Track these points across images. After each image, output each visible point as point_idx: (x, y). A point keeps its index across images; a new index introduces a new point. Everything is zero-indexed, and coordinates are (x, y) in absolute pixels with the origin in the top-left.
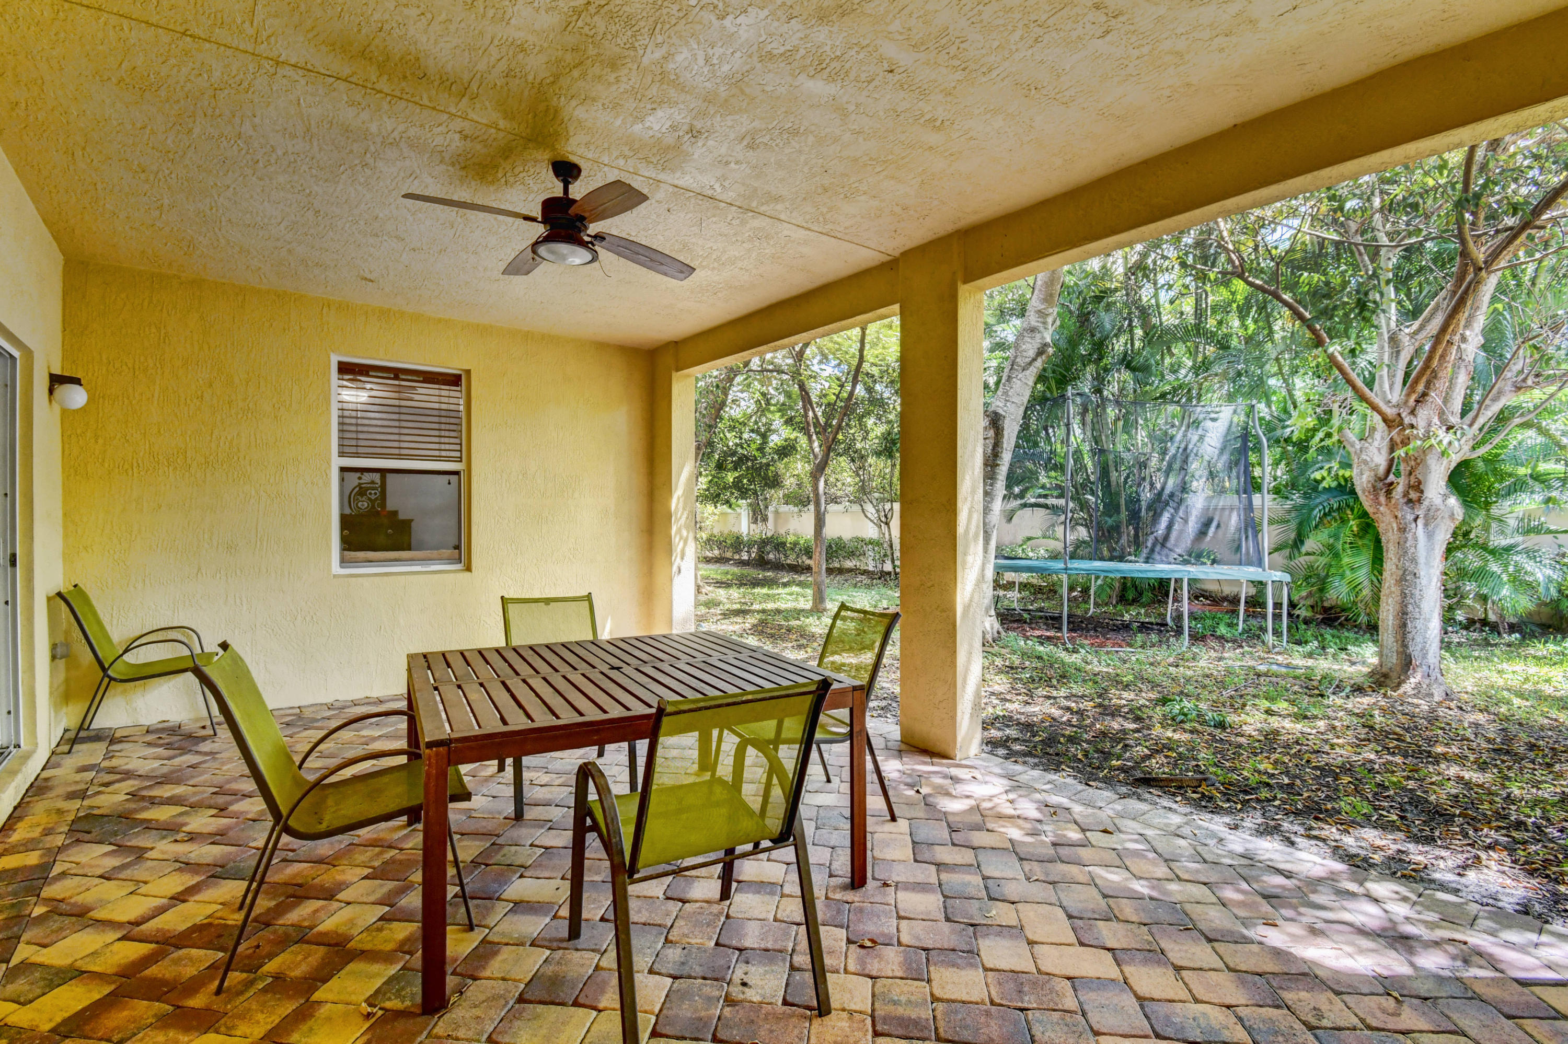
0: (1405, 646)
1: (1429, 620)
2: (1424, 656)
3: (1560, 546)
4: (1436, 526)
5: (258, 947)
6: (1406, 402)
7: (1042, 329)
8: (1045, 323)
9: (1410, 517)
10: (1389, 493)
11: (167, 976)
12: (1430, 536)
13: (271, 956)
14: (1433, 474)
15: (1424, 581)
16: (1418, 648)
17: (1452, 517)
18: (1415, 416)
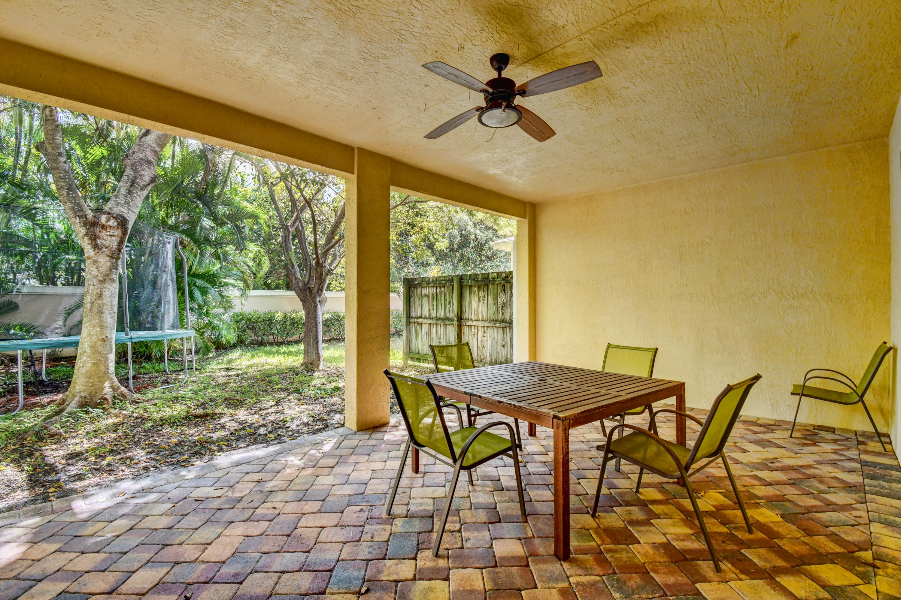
5: (723, 542)
11: (773, 555)
13: (720, 534)
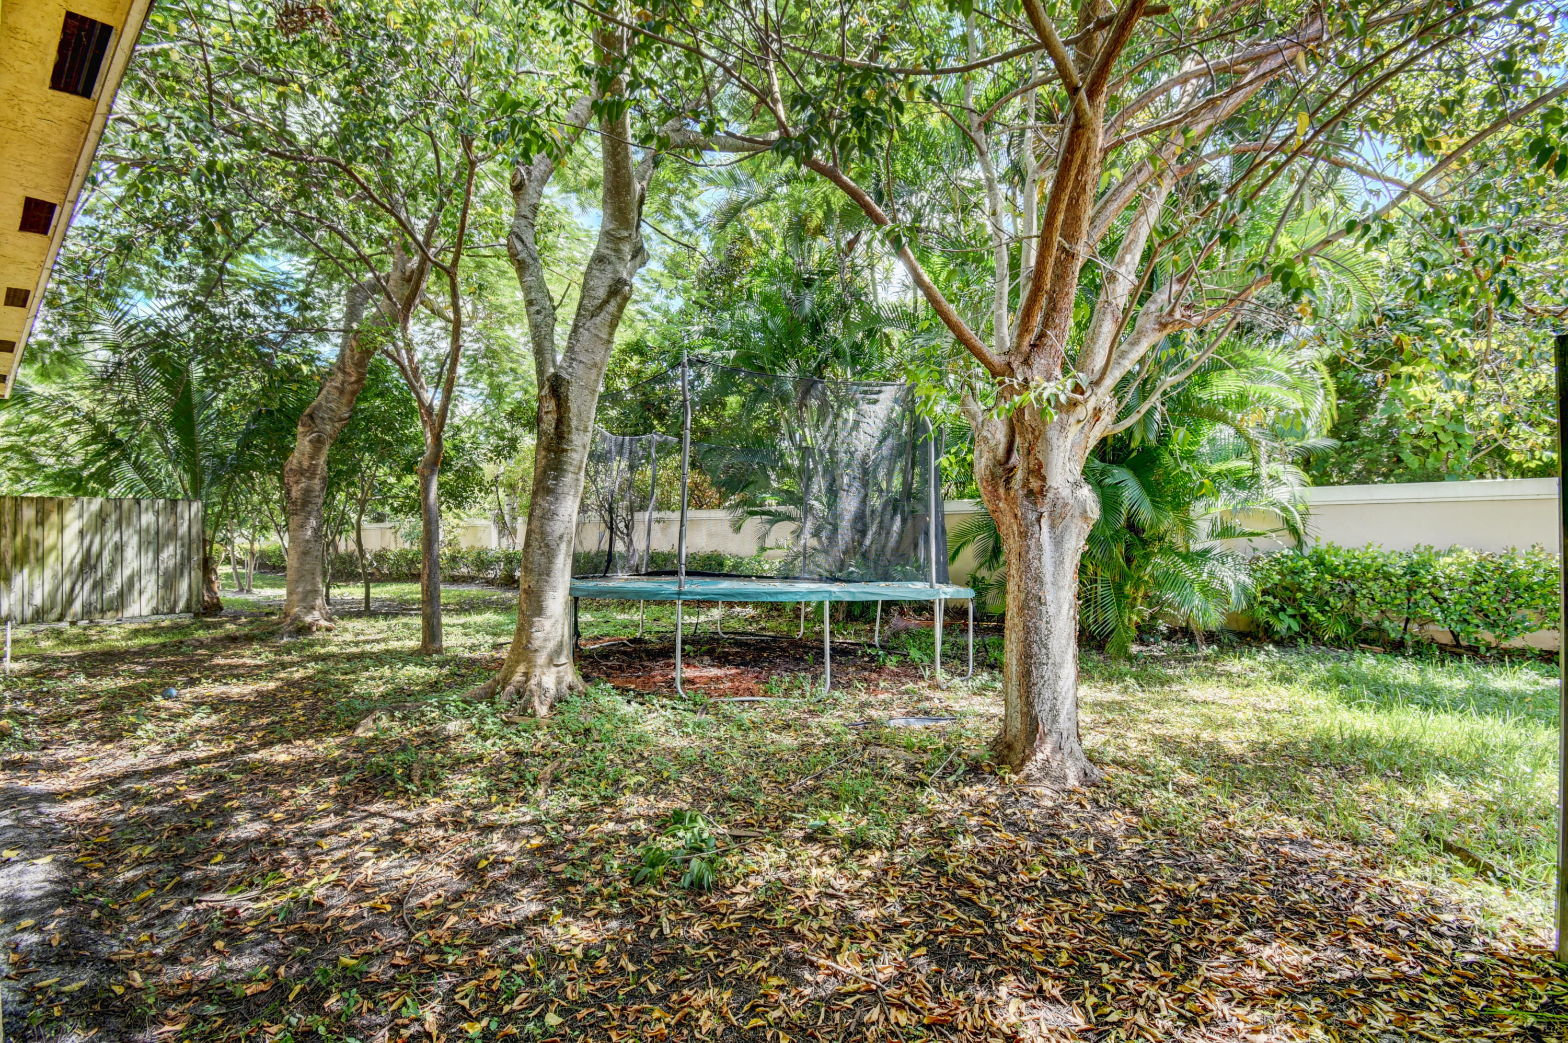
0: (1030, 704)
1: (1060, 666)
2: (1055, 720)
3: (1254, 549)
4: (1066, 528)
6: (1019, 345)
7: (613, 259)
8: (617, 251)
9: (1032, 516)
10: (1008, 481)
12: (1058, 542)
14: (1055, 451)
15: (1052, 610)
16: (1047, 707)
17: (1084, 515)
18: (1030, 367)
